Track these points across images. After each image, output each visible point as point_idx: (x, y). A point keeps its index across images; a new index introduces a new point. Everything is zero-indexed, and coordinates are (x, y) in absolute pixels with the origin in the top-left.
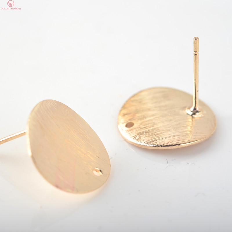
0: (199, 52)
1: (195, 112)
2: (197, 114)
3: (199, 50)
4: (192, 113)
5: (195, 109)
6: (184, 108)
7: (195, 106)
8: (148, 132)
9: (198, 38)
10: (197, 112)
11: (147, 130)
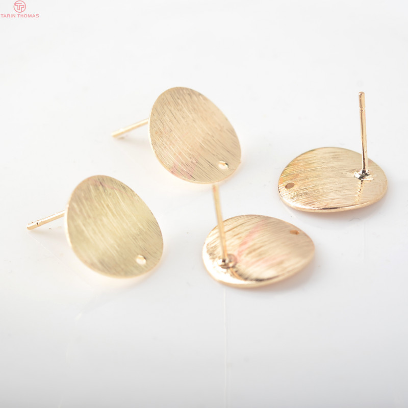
0: (366, 108)
1: (364, 174)
2: (367, 177)
3: (366, 105)
4: (360, 176)
5: (364, 171)
6: (352, 171)
7: (364, 168)
8: (307, 194)
9: (363, 93)
10: (367, 175)
11: (307, 191)
